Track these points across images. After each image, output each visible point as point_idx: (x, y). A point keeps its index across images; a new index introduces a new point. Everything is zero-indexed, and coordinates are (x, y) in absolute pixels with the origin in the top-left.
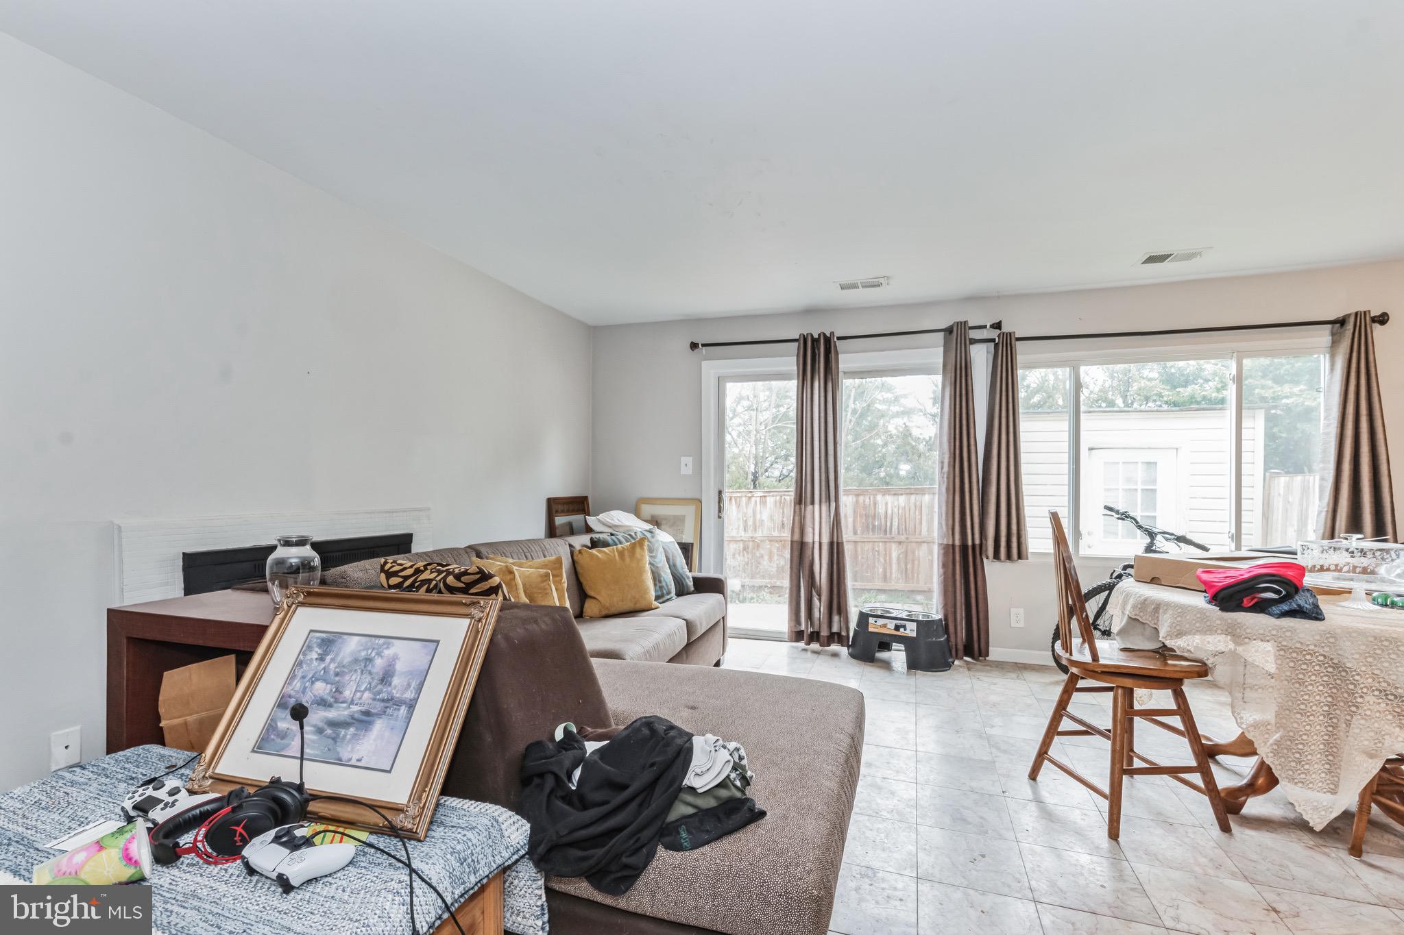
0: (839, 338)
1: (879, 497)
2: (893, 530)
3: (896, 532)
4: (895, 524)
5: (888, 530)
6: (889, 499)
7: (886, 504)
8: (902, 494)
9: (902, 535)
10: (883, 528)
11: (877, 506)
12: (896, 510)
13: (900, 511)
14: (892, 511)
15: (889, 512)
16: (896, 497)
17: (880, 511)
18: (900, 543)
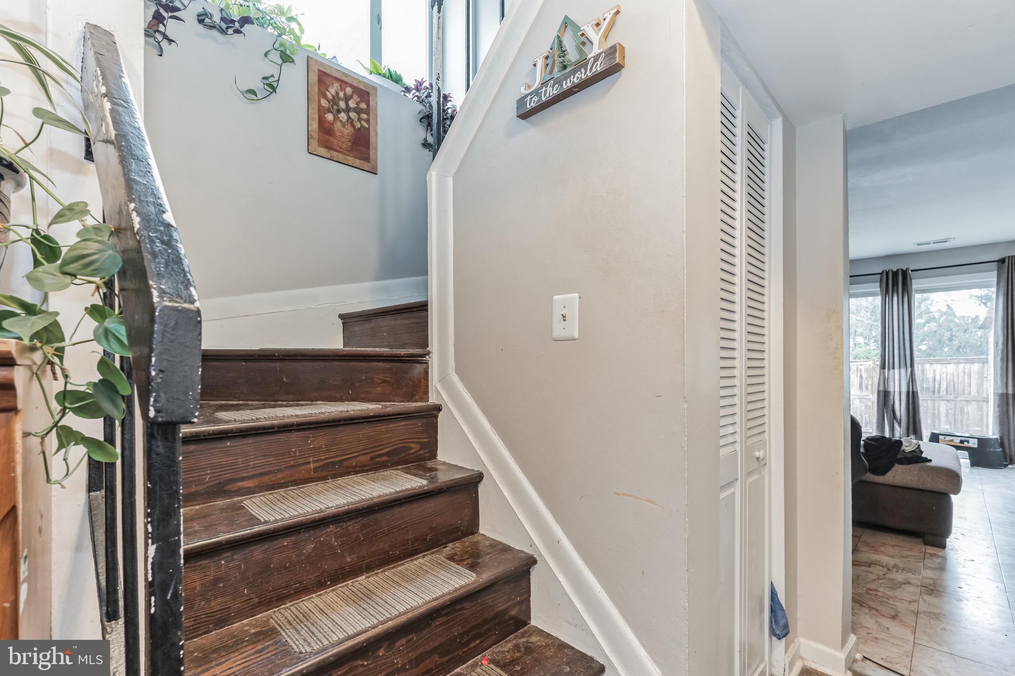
0: (912, 271)
1: (927, 366)
2: (941, 391)
3: (945, 393)
4: (944, 386)
5: (936, 391)
6: (938, 367)
7: (934, 371)
8: (950, 363)
9: (951, 394)
10: (932, 389)
11: (925, 373)
12: (944, 375)
13: (949, 376)
14: (941, 376)
15: (938, 377)
16: (944, 366)
17: (928, 376)
18: (948, 401)
